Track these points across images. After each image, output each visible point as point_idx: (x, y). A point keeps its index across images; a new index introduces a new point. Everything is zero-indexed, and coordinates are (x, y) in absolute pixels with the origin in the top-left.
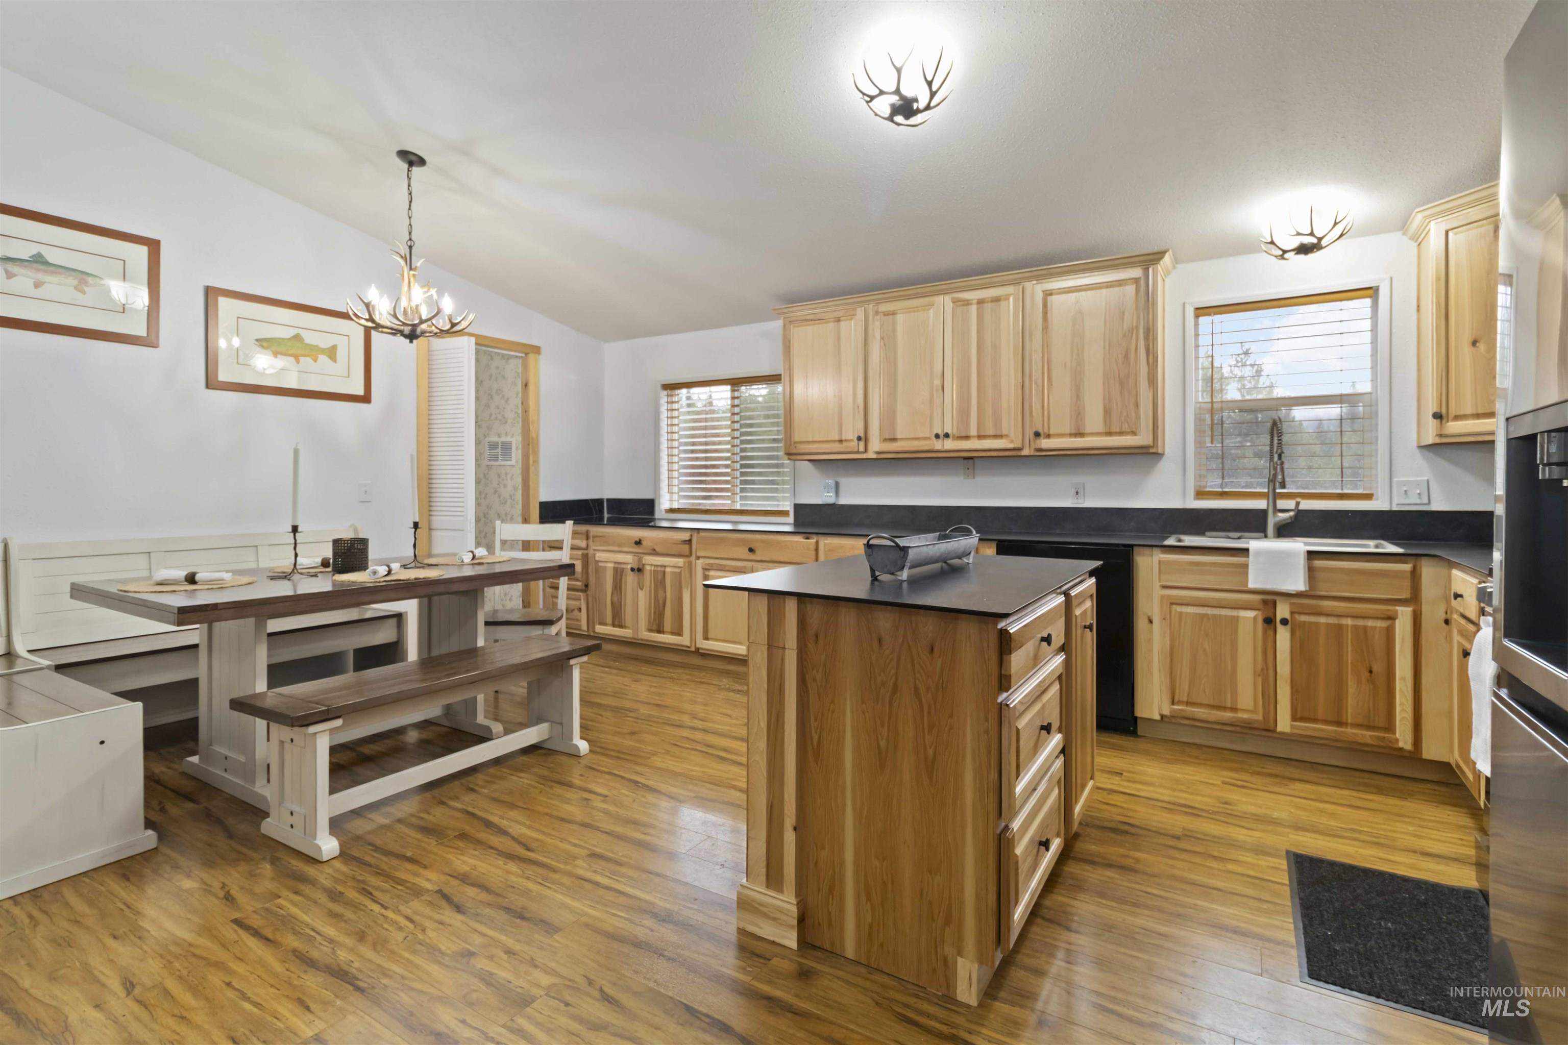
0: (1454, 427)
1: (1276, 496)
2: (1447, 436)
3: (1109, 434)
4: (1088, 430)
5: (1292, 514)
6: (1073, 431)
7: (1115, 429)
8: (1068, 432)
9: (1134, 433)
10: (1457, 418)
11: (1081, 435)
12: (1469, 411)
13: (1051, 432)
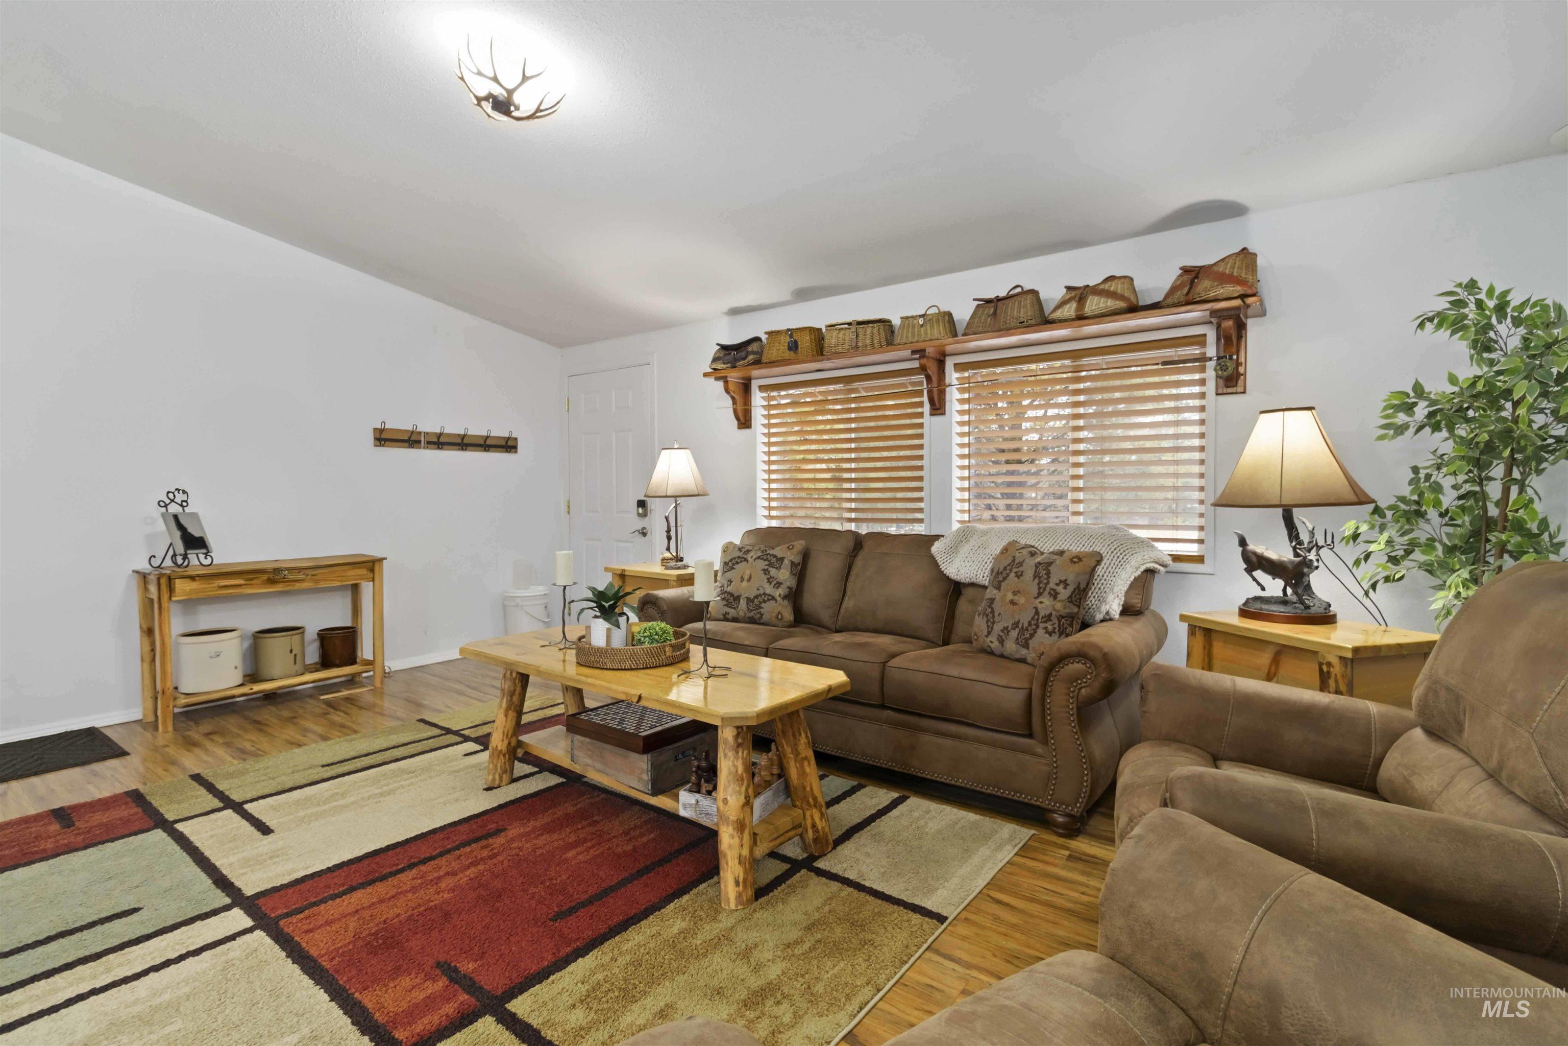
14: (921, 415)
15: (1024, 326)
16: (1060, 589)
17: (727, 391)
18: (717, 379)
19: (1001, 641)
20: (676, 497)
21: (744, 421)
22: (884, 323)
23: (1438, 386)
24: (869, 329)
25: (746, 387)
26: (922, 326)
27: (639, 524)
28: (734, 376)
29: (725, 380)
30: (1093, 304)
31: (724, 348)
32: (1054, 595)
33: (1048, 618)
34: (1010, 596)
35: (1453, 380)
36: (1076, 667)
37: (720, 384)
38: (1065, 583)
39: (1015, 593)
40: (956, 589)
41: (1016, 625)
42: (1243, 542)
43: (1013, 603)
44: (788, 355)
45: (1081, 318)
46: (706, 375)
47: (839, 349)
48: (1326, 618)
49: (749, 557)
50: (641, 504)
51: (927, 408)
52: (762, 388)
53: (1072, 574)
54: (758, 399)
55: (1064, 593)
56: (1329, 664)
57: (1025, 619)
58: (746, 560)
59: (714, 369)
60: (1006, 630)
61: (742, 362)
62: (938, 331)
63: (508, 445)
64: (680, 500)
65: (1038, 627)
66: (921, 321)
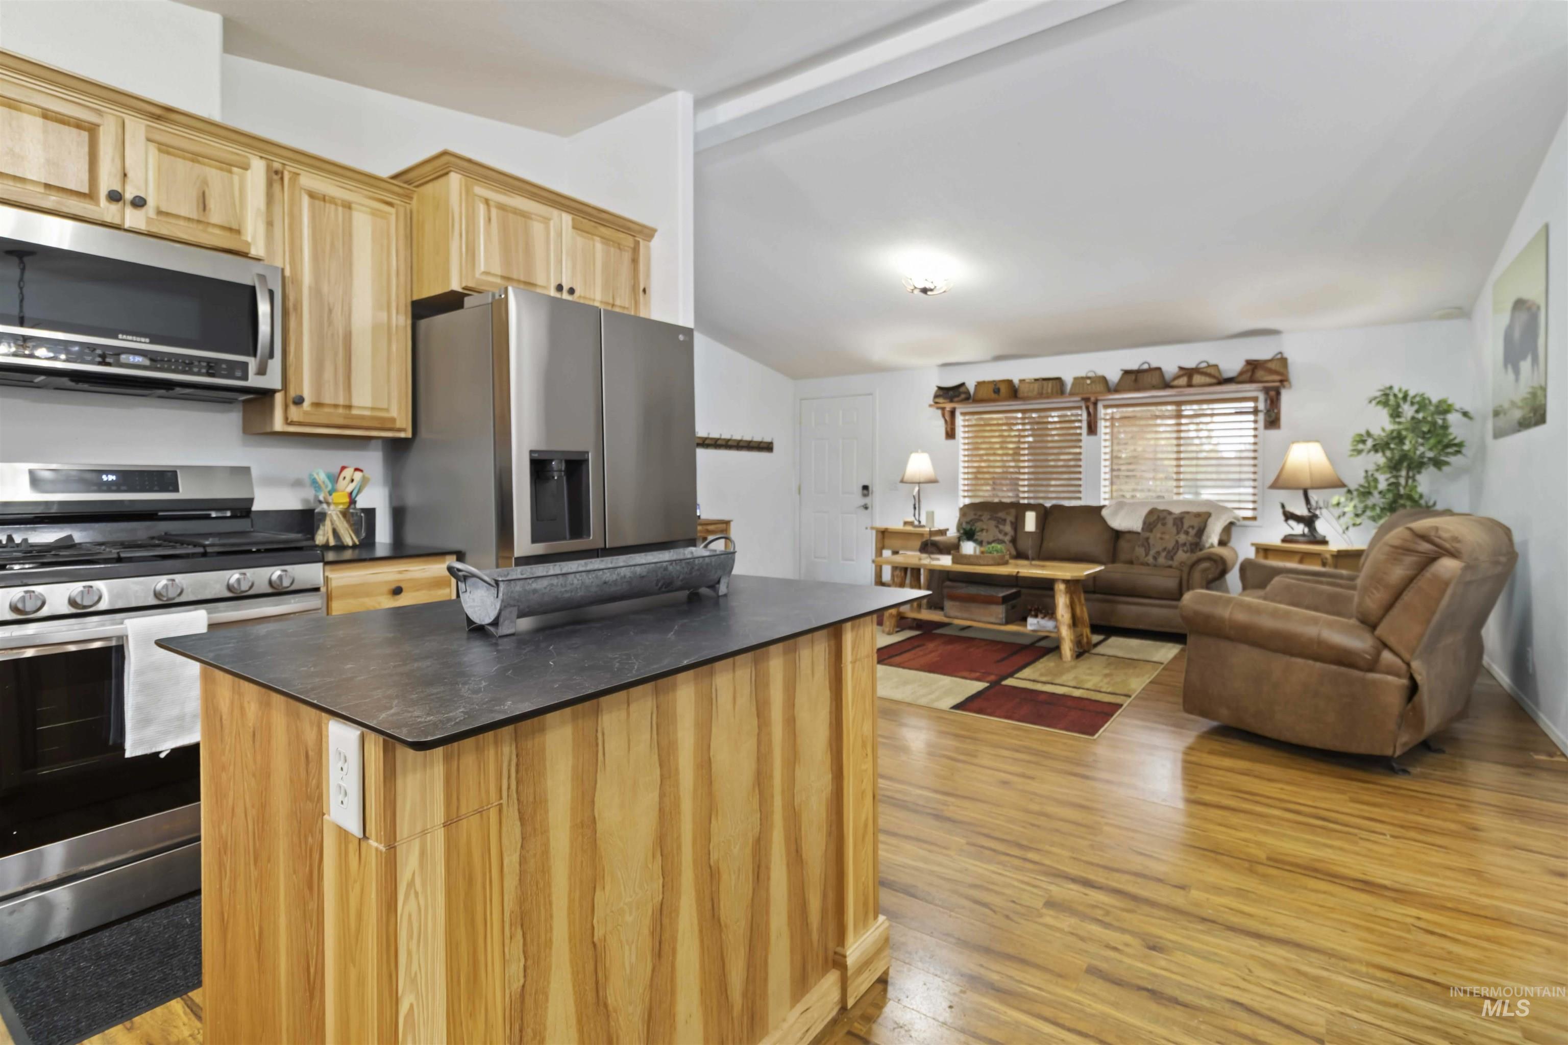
14: (1080, 434)
15: (1154, 387)
16: (1190, 530)
17: (943, 416)
18: (938, 408)
19: (1155, 558)
20: (919, 483)
21: (951, 434)
22: (1059, 380)
23: (1377, 432)
24: (1050, 383)
25: (953, 413)
26: (1088, 385)
27: (863, 501)
28: (949, 406)
29: (943, 409)
30: (1197, 379)
31: (940, 388)
32: (1187, 533)
33: (1184, 544)
34: (1159, 535)
35: (1383, 430)
36: (1205, 565)
37: (939, 412)
38: (1193, 527)
39: (1163, 533)
40: (1117, 535)
41: (1165, 549)
42: (1283, 506)
43: (1161, 539)
44: (994, 396)
45: (1190, 385)
46: (930, 406)
47: (1030, 394)
48: (1324, 542)
49: (983, 518)
50: (865, 488)
51: (1084, 431)
52: (963, 414)
53: (1196, 522)
54: (960, 420)
55: (1192, 532)
56: (1326, 559)
57: (1170, 545)
58: (982, 521)
59: (936, 403)
60: (1158, 553)
61: (956, 399)
62: (1100, 387)
63: (767, 447)
64: (921, 485)
65: (1178, 549)
66: (1088, 382)
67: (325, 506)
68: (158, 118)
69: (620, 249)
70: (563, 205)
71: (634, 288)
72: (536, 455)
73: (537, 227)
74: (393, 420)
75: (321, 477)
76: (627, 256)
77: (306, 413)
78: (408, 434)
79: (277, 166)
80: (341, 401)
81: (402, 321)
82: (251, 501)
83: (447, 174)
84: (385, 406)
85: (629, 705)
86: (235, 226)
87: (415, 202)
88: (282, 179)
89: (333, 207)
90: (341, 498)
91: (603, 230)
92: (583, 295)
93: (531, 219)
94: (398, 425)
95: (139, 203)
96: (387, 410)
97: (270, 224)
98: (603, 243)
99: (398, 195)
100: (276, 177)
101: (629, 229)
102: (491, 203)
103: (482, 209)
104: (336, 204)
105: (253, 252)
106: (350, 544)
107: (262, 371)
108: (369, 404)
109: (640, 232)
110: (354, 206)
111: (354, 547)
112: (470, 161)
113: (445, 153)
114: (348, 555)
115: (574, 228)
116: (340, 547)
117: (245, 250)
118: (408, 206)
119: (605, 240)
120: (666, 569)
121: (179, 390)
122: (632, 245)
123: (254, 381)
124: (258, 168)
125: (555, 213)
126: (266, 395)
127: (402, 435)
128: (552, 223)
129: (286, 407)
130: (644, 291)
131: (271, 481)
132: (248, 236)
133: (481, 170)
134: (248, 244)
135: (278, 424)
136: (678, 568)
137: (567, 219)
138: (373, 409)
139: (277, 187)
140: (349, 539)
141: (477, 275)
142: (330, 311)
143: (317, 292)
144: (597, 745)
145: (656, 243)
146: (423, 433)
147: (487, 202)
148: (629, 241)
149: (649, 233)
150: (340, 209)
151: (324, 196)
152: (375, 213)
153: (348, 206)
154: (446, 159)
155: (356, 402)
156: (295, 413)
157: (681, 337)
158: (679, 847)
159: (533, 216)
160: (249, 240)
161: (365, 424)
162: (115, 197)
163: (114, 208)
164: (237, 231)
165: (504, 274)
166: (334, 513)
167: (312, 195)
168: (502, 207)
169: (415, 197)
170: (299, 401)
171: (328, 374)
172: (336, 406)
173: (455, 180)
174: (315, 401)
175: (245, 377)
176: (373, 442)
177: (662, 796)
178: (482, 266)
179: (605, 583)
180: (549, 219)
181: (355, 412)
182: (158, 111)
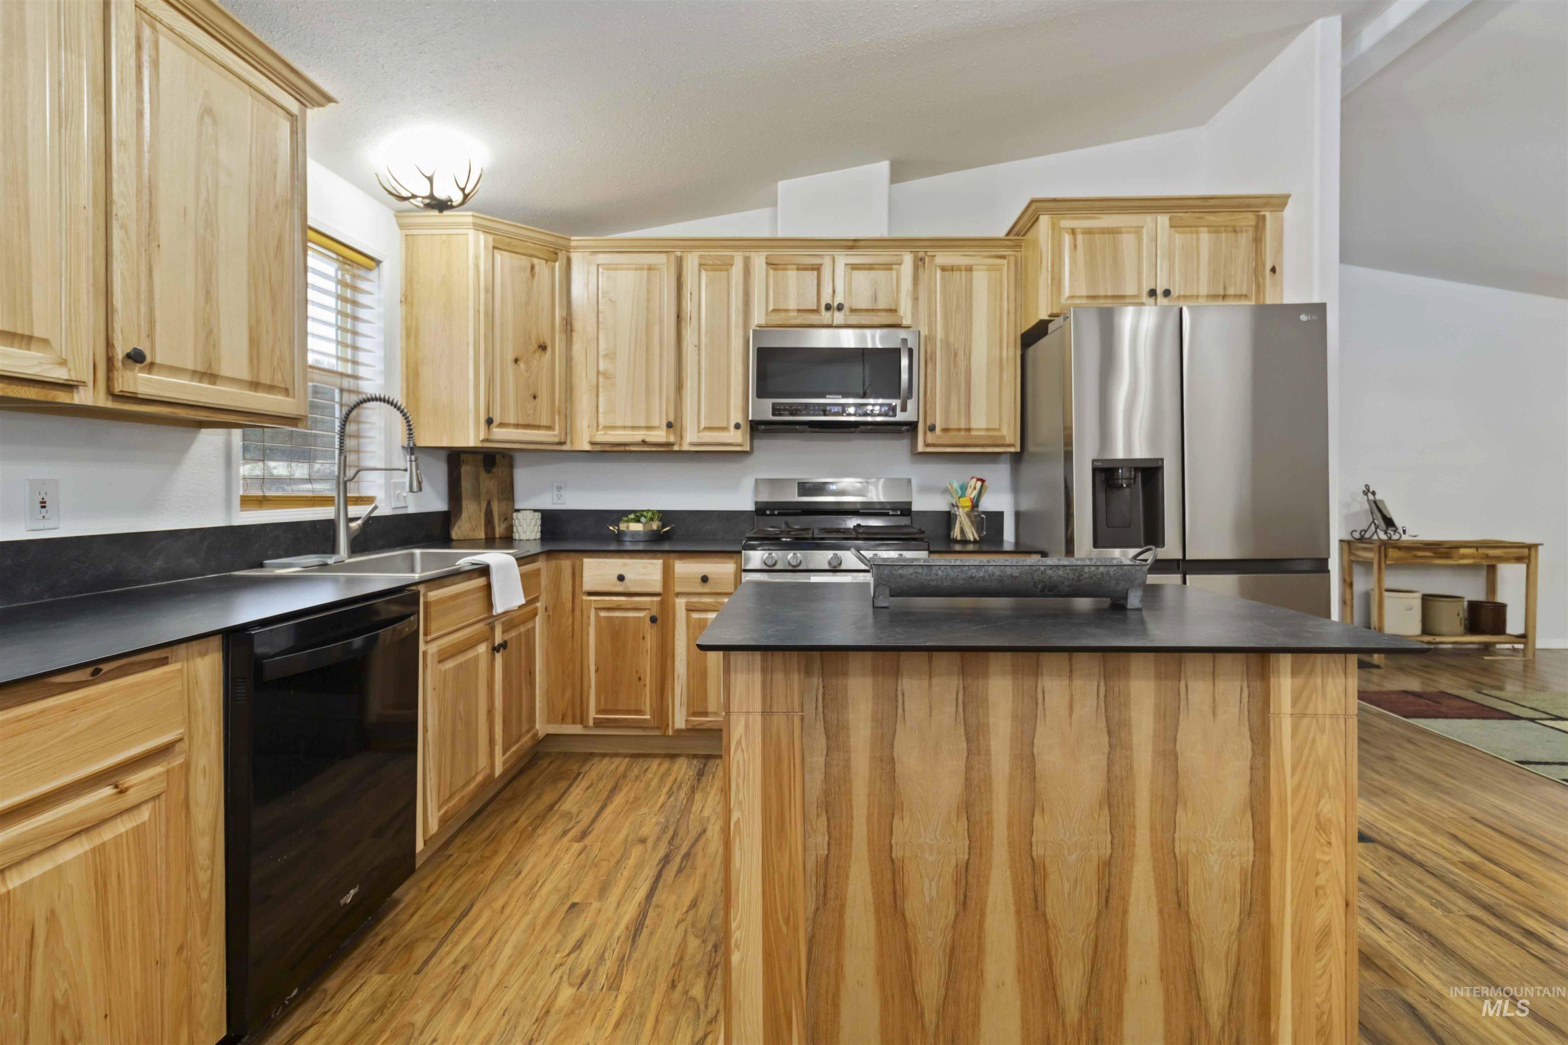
0: (499, 433)
1: (348, 501)
2: (493, 441)
3: (255, 385)
4: (225, 370)
5: (360, 522)
6: (200, 368)
7: (265, 379)
8: (190, 366)
9: (286, 392)
10: (501, 425)
11: (212, 377)
12: (512, 421)
13: (158, 360)
67: (956, 509)
68: (851, 247)
69: (1235, 231)
70: (1157, 208)
71: (1257, 272)
72: (1099, 464)
73: (1128, 241)
74: (1003, 437)
75: (956, 485)
76: (1245, 239)
77: (938, 437)
78: (1018, 449)
79: (921, 254)
80: (963, 426)
81: (1012, 353)
82: (910, 503)
83: (1037, 219)
84: (997, 426)
85: (931, 677)
86: (894, 308)
87: (1023, 249)
88: (924, 263)
89: (958, 273)
90: (966, 502)
91: (1211, 218)
92: (1182, 293)
93: (1121, 233)
94: (1007, 442)
95: (840, 307)
96: (998, 430)
97: (916, 299)
98: (1209, 232)
99: (1010, 247)
100: (920, 263)
101: (1248, 206)
102: (1078, 231)
103: (1067, 239)
104: (961, 270)
105: (905, 323)
106: (972, 539)
107: (904, 409)
108: (984, 426)
109: (1266, 205)
110: (974, 267)
111: (975, 542)
112: (1054, 200)
113: (1033, 202)
114: (970, 547)
115: (1171, 227)
116: (965, 542)
117: (899, 323)
118: (1019, 254)
119: (1215, 229)
120: (1043, 573)
121: (861, 427)
122: (1253, 223)
123: (900, 417)
124: (908, 259)
125: (1147, 220)
126: (912, 426)
127: (1012, 450)
128: (1145, 231)
129: (925, 433)
130: (1273, 270)
131: (926, 489)
132: (902, 312)
133: (1068, 205)
134: (902, 317)
135: (921, 448)
136: (1061, 572)
137: (1163, 220)
138: (987, 430)
139: (921, 270)
140: (971, 534)
141: (1063, 301)
142: (956, 355)
143: (947, 343)
144: (897, 701)
145: (1289, 212)
146: (1031, 448)
147: (1073, 232)
148: (1249, 219)
149: (1279, 202)
150: (964, 273)
151: (953, 266)
152: (991, 268)
153: (969, 269)
154: (1033, 206)
155: (974, 425)
156: (930, 438)
157: (1303, 318)
158: (990, 822)
159: (1123, 229)
160: (902, 315)
161: (982, 442)
162: (828, 307)
163: (829, 314)
164: (893, 311)
165: (1089, 294)
166: (962, 515)
167: (944, 269)
168: (1088, 232)
169: (1023, 244)
170: (932, 428)
171: (954, 406)
172: (959, 430)
173: (1044, 221)
174: (944, 427)
175: (895, 415)
176: (1003, 457)
177: (968, 768)
178: (1067, 292)
179: (972, 578)
180: (1142, 227)
181: (973, 433)
182: (851, 244)
